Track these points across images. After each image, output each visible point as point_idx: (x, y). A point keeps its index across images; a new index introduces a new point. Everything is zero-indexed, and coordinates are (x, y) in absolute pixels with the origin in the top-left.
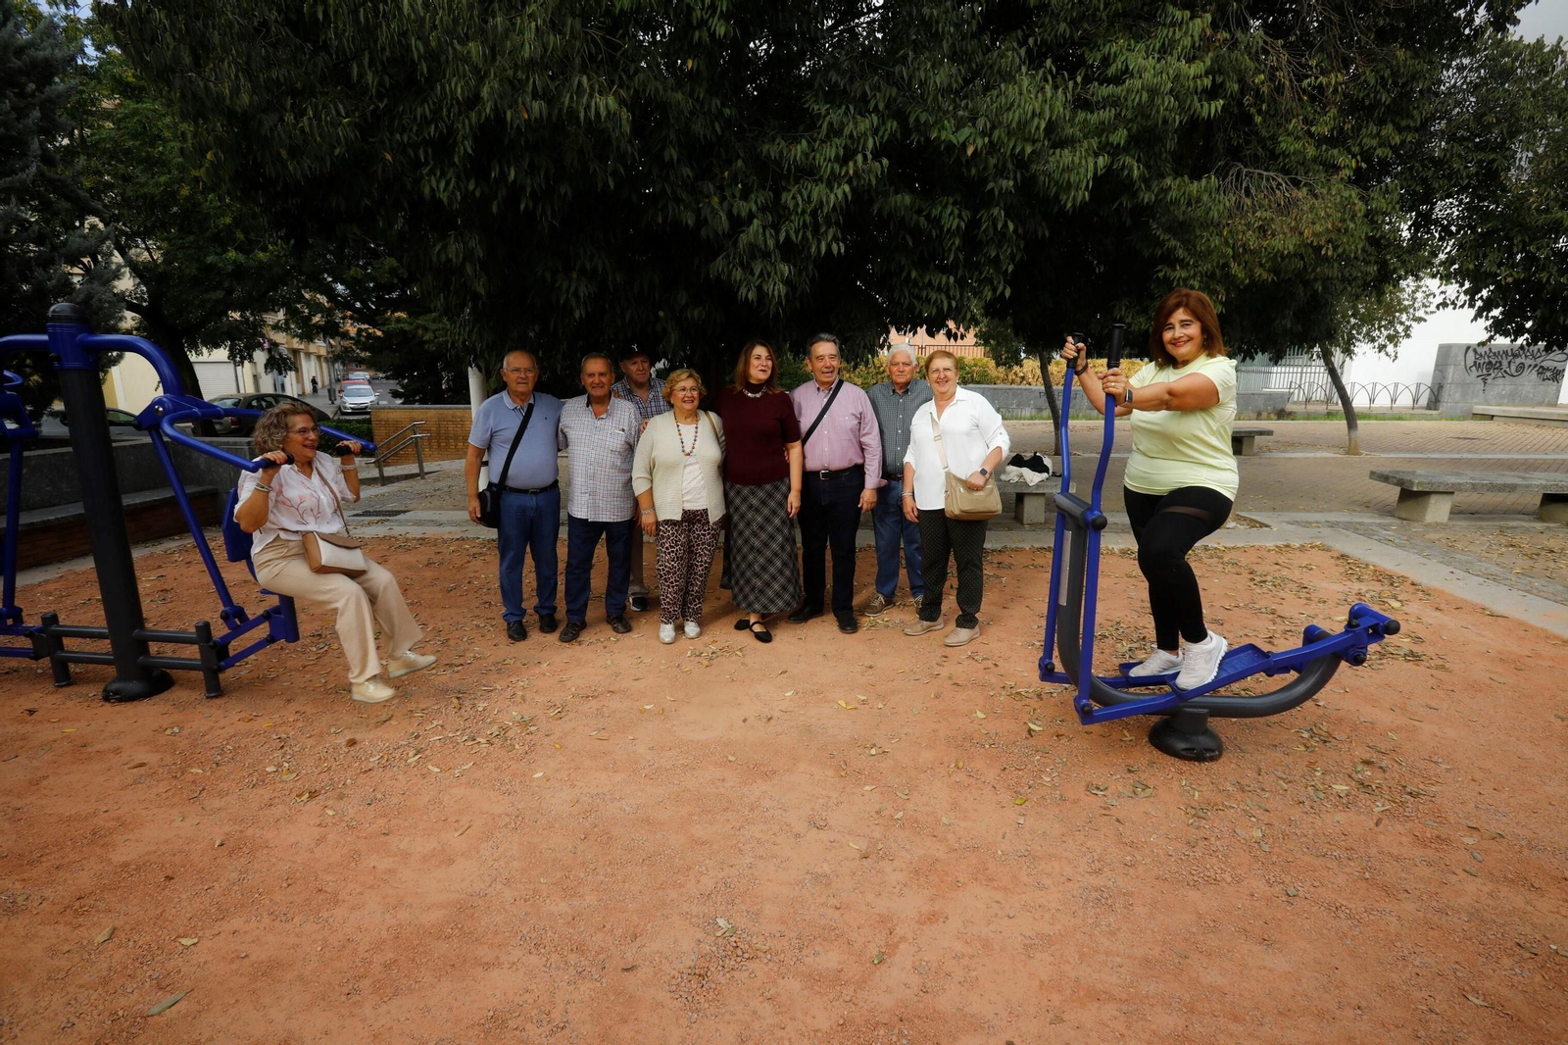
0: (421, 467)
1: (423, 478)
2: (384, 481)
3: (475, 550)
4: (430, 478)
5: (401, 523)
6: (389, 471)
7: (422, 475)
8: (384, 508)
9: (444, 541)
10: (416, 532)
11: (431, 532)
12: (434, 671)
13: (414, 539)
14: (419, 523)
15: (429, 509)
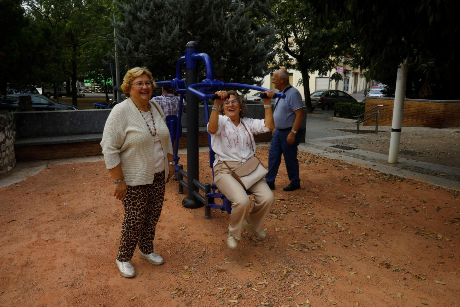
0: (377, 128)
1: (376, 134)
2: (358, 132)
3: (372, 178)
4: (379, 134)
5: (348, 155)
6: (362, 128)
7: (376, 132)
8: (347, 146)
9: (360, 169)
10: (350, 160)
11: (358, 162)
12: (293, 246)
13: (347, 164)
14: (356, 156)
15: (368, 150)
